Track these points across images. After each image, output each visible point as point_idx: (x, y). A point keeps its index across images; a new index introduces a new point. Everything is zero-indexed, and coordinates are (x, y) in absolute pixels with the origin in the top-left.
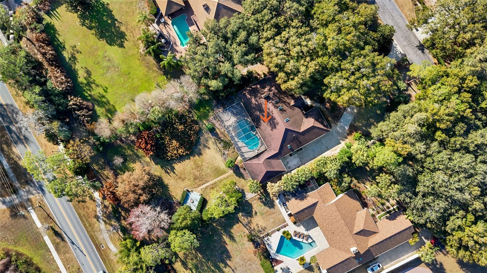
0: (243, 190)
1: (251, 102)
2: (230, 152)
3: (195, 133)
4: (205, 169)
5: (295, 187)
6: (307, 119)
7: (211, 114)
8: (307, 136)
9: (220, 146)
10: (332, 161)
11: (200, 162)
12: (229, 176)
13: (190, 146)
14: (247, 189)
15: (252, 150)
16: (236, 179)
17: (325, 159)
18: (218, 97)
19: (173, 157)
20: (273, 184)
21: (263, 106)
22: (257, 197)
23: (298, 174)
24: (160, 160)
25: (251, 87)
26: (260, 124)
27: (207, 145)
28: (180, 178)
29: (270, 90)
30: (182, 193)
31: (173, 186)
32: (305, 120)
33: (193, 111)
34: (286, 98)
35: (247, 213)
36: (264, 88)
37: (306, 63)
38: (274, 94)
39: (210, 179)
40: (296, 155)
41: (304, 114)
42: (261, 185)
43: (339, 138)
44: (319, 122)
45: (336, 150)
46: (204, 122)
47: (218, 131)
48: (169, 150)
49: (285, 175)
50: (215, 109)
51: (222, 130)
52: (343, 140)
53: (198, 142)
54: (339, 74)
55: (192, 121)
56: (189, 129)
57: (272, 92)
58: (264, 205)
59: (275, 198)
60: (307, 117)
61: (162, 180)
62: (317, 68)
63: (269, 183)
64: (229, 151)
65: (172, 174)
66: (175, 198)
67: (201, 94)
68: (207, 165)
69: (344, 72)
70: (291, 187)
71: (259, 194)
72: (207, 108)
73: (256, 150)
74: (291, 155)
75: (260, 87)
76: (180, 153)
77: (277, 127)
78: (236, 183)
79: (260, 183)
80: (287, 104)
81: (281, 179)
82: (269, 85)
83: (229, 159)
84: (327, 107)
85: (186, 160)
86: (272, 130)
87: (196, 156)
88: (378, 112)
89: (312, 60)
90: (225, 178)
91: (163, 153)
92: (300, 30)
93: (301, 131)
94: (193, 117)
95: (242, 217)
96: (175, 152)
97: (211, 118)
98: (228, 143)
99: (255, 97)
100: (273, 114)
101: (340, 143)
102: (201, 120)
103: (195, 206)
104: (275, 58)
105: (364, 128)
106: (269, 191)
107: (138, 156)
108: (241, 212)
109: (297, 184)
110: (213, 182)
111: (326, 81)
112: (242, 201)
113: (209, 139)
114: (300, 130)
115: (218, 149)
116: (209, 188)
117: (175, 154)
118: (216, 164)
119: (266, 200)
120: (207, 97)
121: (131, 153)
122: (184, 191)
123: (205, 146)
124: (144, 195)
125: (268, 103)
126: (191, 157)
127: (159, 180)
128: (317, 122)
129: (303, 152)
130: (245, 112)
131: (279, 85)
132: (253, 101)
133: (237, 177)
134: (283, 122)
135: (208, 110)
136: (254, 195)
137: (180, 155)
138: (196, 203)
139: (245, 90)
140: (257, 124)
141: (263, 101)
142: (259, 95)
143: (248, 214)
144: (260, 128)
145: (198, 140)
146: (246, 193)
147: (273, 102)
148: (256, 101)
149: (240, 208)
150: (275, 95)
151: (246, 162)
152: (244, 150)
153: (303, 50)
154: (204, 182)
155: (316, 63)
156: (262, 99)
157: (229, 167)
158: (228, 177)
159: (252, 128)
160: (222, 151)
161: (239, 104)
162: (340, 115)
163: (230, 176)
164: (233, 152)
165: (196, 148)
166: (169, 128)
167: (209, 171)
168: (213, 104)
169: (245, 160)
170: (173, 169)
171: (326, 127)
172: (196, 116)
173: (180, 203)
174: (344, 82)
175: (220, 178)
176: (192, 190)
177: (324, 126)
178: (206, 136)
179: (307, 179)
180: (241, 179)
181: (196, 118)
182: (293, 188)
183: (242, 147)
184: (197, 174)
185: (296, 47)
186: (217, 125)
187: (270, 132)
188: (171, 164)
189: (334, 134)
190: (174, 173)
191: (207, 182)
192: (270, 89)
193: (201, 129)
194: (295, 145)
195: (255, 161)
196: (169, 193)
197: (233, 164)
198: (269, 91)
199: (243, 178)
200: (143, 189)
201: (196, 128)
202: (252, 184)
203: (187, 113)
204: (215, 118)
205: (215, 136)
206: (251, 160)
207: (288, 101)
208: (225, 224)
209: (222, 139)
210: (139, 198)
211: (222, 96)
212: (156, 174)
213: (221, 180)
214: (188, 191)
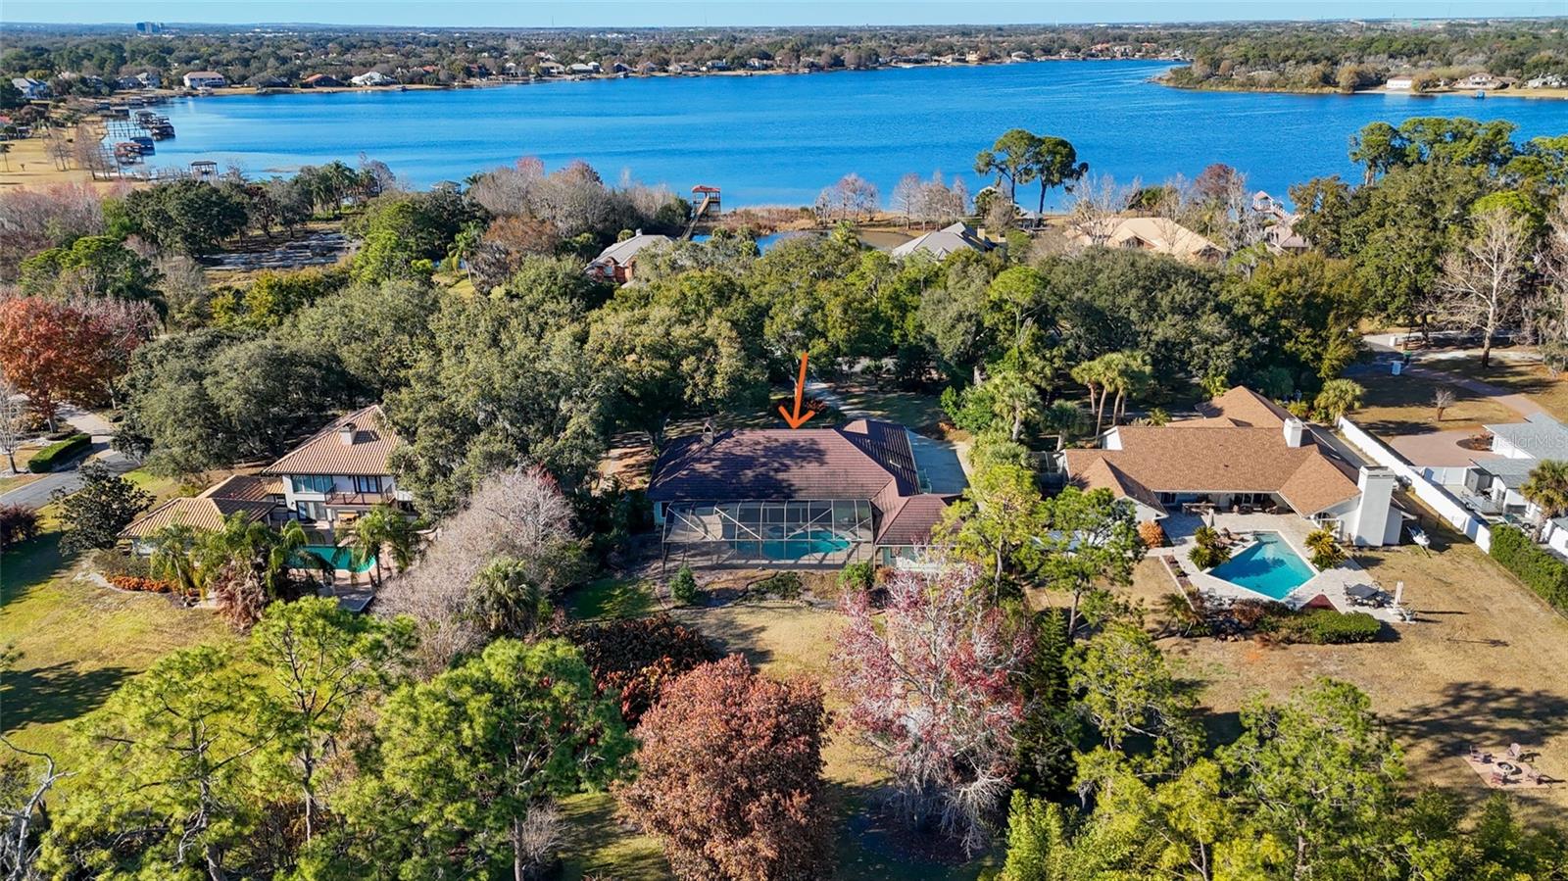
9: (773, 600)
21: (738, 451)
26: (783, 484)
64: (808, 589)
86: (822, 463)
98: (779, 581)
99: (696, 460)
100: (776, 441)
113: (727, 618)
125: (739, 436)
132: (703, 468)
140: (781, 491)
141: (724, 445)
144: (795, 491)
147: (742, 425)
148: (710, 461)
160: (796, 602)
205: (730, 599)
209: (752, 587)
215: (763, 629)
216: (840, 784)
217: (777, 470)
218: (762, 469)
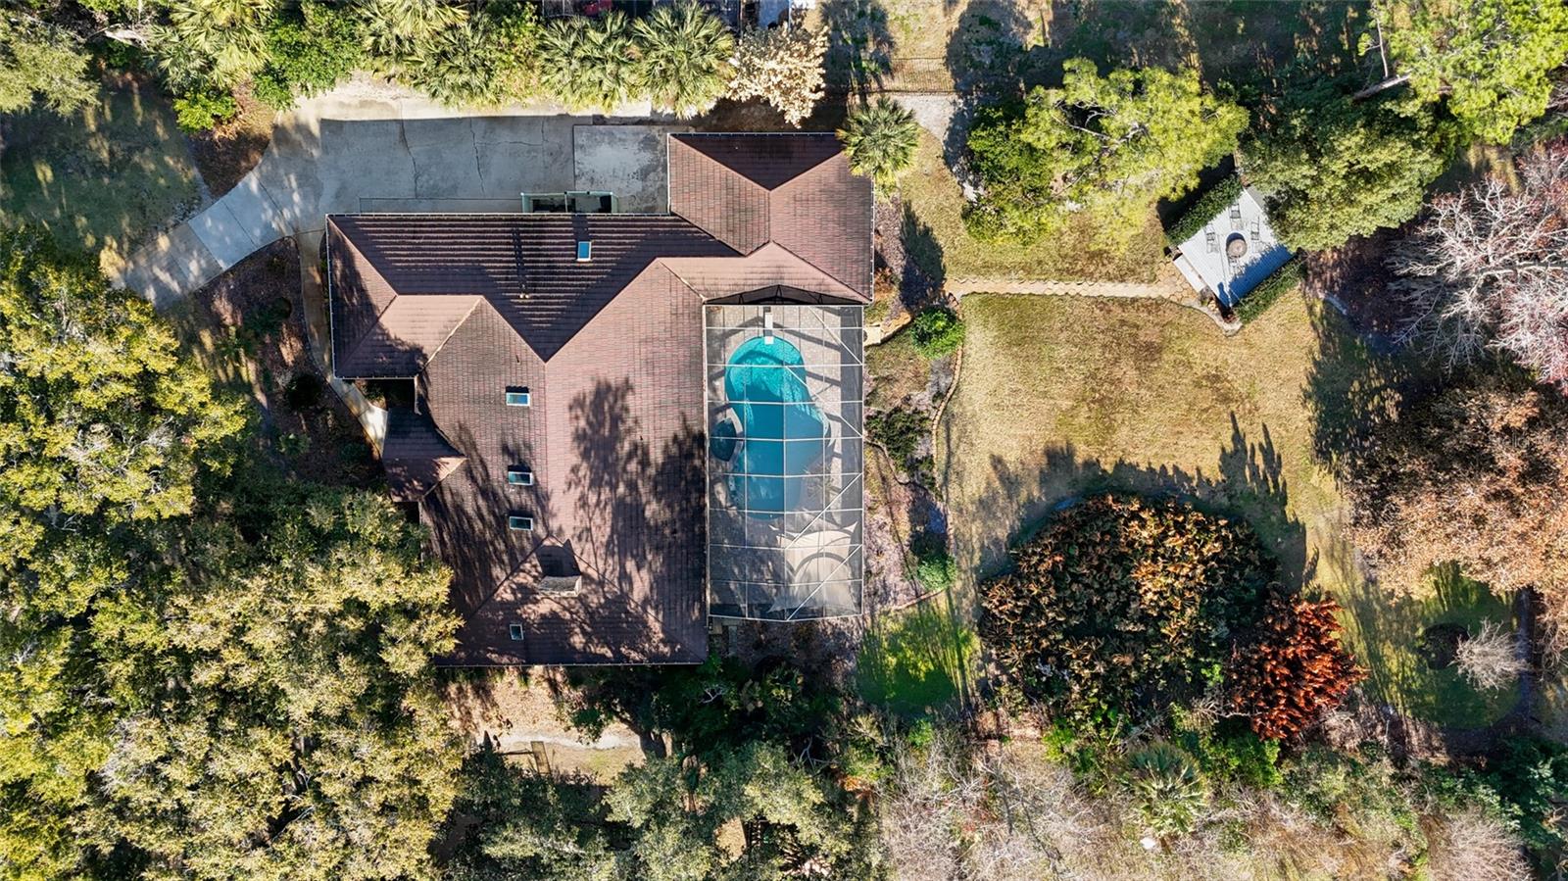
0: (949, 160)
1: (658, 582)
2: (900, 390)
3: (1020, 577)
4: (1076, 375)
5: (664, 17)
6: (420, 342)
7: (891, 626)
8: (463, 253)
9: (931, 446)
10: (400, 54)
11: (1081, 420)
12: (977, 271)
13: (1080, 527)
14: (926, 157)
15: (788, 337)
16: (952, 239)
17: (435, 82)
18: (808, 690)
19: (1197, 523)
20: (776, 99)
21: (602, 533)
22: (897, 84)
23: (617, 78)
24: (1268, 540)
25: (619, 657)
26: (674, 450)
27: (997, 484)
28: (1226, 399)
29: (527, 594)
30: (1262, 317)
31: (1282, 374)
32: (431, 346)
33: (972, 683)
34: (470, 509)
35: (994, 25)
36: (551, 620)
37: (233, 656)
38: (516, 569)
39: (1081, 310)
40: (581, 187)
41: (423, 374)
42: (842, 133)
43: (316, 153)
44: (362, 291)
45: (364, 104)
46: (943, 604)
47: (905, 528)
48: (1200, 568)
49: (689, 112)
50: (857, 636)
51: (881, 516)
52: (301, 128)
53: (1034, 527)
54: (77, 503)
55: (1002, 642)
56: (1041, 613)
57: (521, 578)
58: (884, 16)
59: (811, 23)
60: (417, 352)
61: (1319, 437)
62: (182, 601)
63: (794, 116)
64: (907, 399)
65: (1255, 438)
66: (1311, 308)
67: (883, 753)
68: (1055, 389)
69: (37, 500)
70: (689, 29)
71: (882, 90)
72: (892, 661)
73: (769, 325)
74: (606, 203)
75: (571, 633)
76: (1151, 524)
77: (589, 387)
78: (966, 215)
79: (839, 146)
80: (478, 473)
81: (724, 105)
82: (519, 618)
83: (926, 358)
84: (298, 346)
85: (1143, 467)
86: (628, 387)
87: (1079, 460)
88: (45, 173)
89: (186, 659)
90: (1005, 270)
91: (1240, 566)
92: (173, 847)
93: (477, 300)
94: (987, 659)
95: (1032, 16)
96: (1174, 542)
97: (901, 605)
98: (890, 441)
99: (623, 598)
100: (575, 470)
101: (325, 123)
102: (955, 621)
103: (1236, 215)
104: (385, 772)
105: (160, 130)
106: (814, 77)
107: (1366, 616)
108: (1020, 49)
109: (640, 25)
110: (1073, 288)
111: (178, 501)
112: (984, 103)
113: (972, 508)
114: (478, 311)
115: (954, 436)
116: (1111, 268)
117: (1180, 529)
118: (1008, 365)
119: (860, 43)
120: (865, 726)
121: (1387, 650)
122: (1247, 318)
123: (1010, 483)
124: (1496, 426)
125: (568, 535)
126: (1109, 469)
127: (1335, 445)
128: (375, 300)
129: (537, 186)
130: (717, 550)
131: (456, 602)
132: (641, 585)
133: (941, 242)
134: (541, 403)
135: (895, 649)
136: (907, 103)
137: (1159, 513)
138: (1222, 224)
139: (657, 657)
140: (690, 456)
141: (590, 559)
142: (594, 600)
143: (993, 16)
144: (686, 428)
145: (1025, 531)
146: (941, 134)
147: (541, 531)
148: (625, 576)
149: (1019, 73)
150: (513, 557)
151: (850, 293)
152: (827, 363)
153: (205, 739)
154: (1117, 310)
155: (173, 627)
156: (591, 572)
157: (952, 318)
158: (986, 269)
159: (726, 445)
160: (936, 416)
161: (726, 608)
162: (251, 267)
163: (970, 269)
164: (888, 380)
165: (1060, 501)
166: (1133, 674)
167: (1063, 352)
168: (850, 665)
169: (850, 310)
170: (1234, 458)
171: (339, 248)
172: (967, 652)
173: (1304, 271)
174: (63, 440)
175: (1026, 288)
176: (1203, 300)
177: (348, 261)
178: (976, 528)
179: (577, 25)
180: (924, 219)
181: (976, 642)
182: (679, 17)
183: (833, 382)
184: (1127, 371)
185: (230, 777)
186: (891, 557)
187: (641, 381)
188: (1227, 488)
189: (330, 188)
190: (1238, 438)
191: (1101, 303)
192: (525, 601)
193: (980, 583)
194: (549, 244)
195: (802, 274)
196: (1323, 350)
197: (923, 324)
198: (533, 592)
199: (911, 219)
200: (1477, 460)
201: (1002, 602)
202: (888, 165)
203: (1004, 691)
204: (882, 595)
205: (931, 507)
206: (822, 290)
207: (465, 488)
208: (1138, 30)
209: (904, 477)
210: (1532, 423)
211: (786, 681)
212: (1329, 484)
213: (1028, 270)
214: (1226, 313)
215: (997, 462)
216: (1316, 363)
217: (645, 463)
218: (643, 489)
